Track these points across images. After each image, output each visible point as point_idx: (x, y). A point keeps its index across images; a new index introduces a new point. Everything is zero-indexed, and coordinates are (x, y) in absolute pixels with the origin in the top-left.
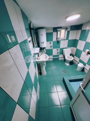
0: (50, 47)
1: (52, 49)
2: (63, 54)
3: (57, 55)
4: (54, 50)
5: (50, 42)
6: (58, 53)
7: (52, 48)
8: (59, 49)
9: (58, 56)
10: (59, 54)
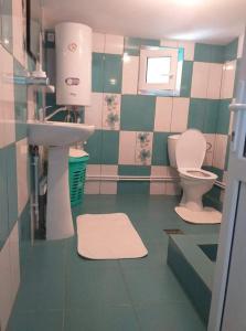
0: (105, 118)
1: (118, 132)
2: (169, 164)
3: (141, 164)
4: (123, 134)
5: (110, 95)
6: (144, 155)
7: (117, 126)
8: (150, 136)
9: (147, 170)
10: (149, 161)
